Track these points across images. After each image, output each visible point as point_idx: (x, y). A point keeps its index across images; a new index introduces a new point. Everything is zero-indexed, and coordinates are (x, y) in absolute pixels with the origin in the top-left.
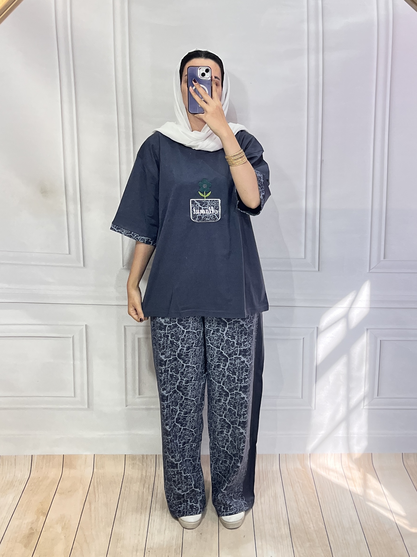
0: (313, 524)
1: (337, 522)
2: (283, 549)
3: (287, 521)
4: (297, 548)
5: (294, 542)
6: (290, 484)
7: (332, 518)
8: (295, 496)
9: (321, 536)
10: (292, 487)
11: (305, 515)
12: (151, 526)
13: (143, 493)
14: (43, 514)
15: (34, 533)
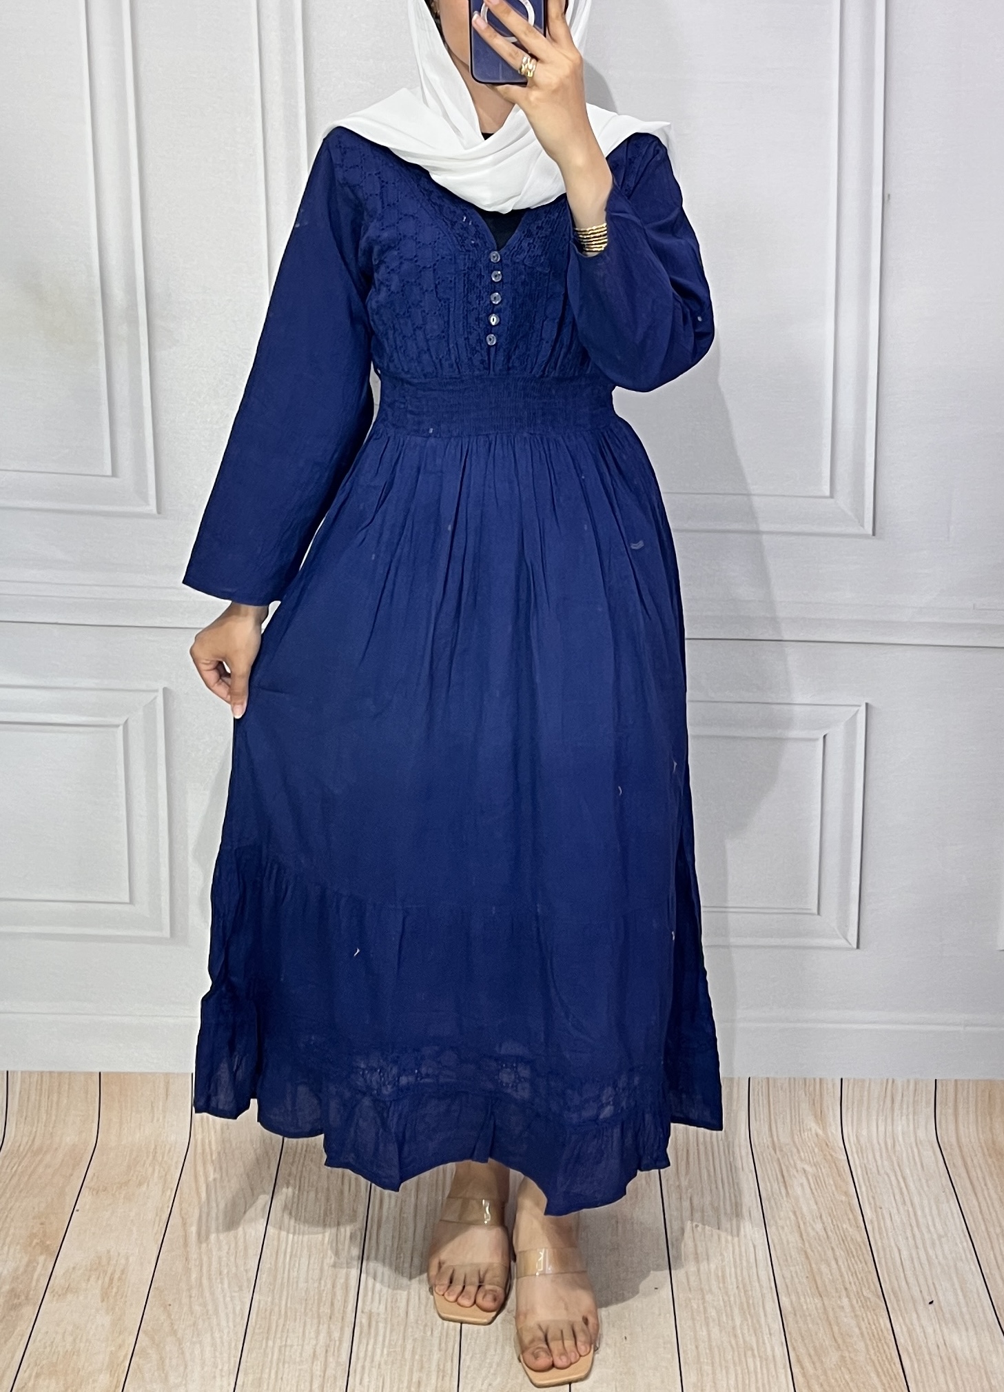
0: (848, 1296)
1: (921, 1292)
2: (761, 1367)
3: (771, 1288)
4: (803, 1369)
5: (794, 1349)
6: (779, 1176)
7: (907, 1282)
8: (795, 1213)
9: (874, 1336)
10: (786, 1188)
11: (824, 1268)
12: (365, 1295)
13: (342, 1192)
14: (46, 1249)
15: (20, 1304)
